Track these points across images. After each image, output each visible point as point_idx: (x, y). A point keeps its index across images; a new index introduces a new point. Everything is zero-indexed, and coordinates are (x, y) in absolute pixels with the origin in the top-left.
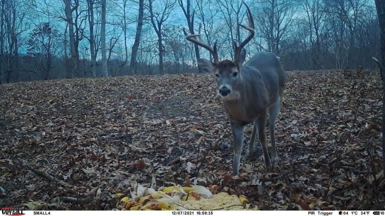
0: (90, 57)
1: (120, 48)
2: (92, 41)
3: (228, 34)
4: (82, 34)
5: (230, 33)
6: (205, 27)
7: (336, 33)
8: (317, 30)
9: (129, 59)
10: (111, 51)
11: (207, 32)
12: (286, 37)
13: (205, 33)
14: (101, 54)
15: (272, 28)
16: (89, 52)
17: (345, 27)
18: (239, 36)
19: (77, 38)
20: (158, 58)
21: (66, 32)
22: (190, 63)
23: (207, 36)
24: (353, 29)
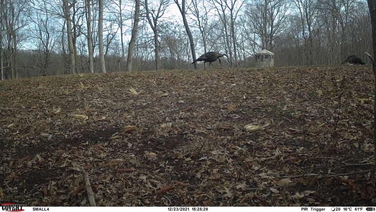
0: (88, 53)
1: (117, 44)
2: (89, 38)
3: (222, 30)
4: (80, 31)
5: (224, 29)
6: (199, 24)
7: (328, 29)
8: (309, 26)
9: (126, 55)
10: (107, 46)
11: (202, 28)
12: (279, 33)
13: (199, 30)
14: (98, 50)
15: (265, 24)
16: (87, 48)
17: (337, 23)
18: (233, 32)
19: (75, 34)
20: (153, 54)
21: (64, 28)
22: (186, 58)
23: (202, 32)
24: (344, 25)
